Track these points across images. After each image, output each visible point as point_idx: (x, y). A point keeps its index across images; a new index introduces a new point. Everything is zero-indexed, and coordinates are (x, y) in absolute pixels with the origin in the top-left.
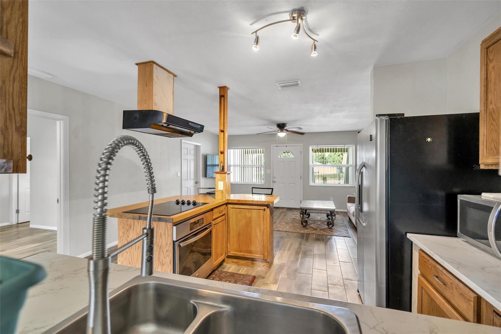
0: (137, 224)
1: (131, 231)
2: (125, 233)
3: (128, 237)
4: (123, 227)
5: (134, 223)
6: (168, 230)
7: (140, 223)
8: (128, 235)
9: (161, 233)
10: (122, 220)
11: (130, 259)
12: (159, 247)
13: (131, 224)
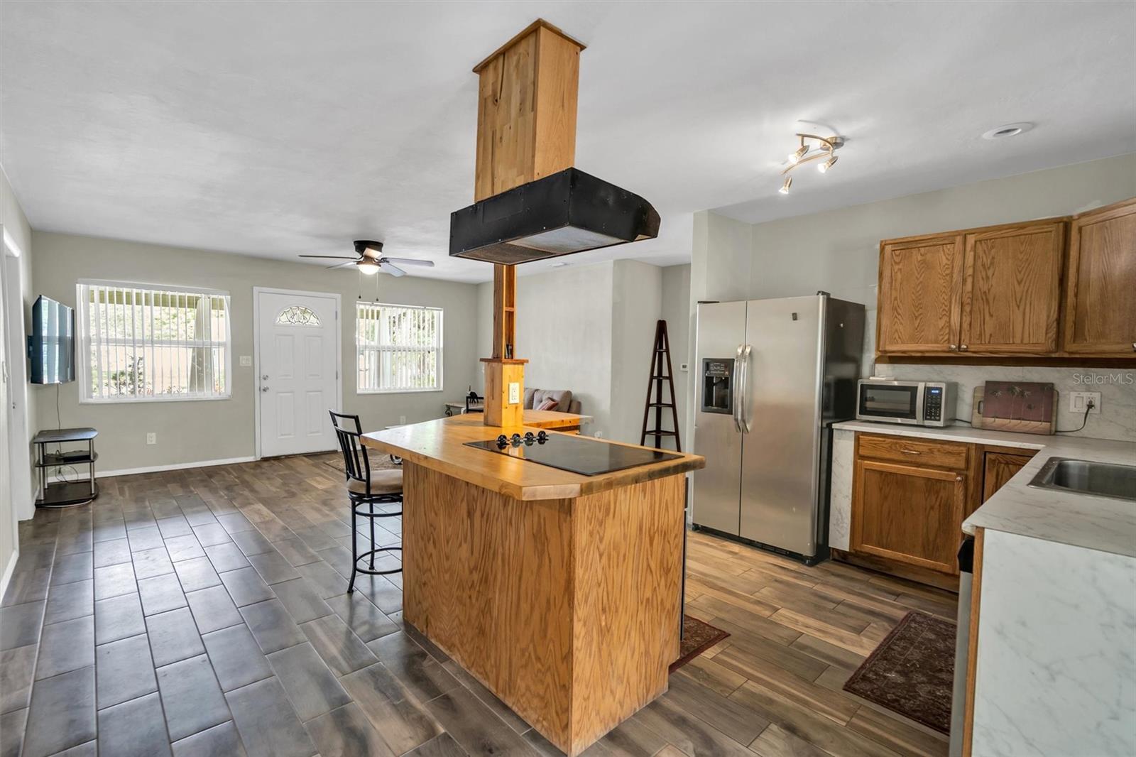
0: (623, 497)
1: (609, 521)
2: (595, 532)
3: (601, 540)
4: (590, 516)
5: (616, 496)
6: (678, 490)
7: (629, 491)
8: (601, 534)
9: (667, 501)
10: (588, 498)
11: (605, 598)
12: (663, 533)
13: (609, 502)
